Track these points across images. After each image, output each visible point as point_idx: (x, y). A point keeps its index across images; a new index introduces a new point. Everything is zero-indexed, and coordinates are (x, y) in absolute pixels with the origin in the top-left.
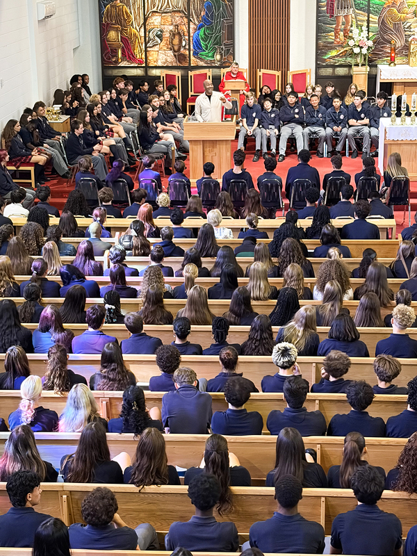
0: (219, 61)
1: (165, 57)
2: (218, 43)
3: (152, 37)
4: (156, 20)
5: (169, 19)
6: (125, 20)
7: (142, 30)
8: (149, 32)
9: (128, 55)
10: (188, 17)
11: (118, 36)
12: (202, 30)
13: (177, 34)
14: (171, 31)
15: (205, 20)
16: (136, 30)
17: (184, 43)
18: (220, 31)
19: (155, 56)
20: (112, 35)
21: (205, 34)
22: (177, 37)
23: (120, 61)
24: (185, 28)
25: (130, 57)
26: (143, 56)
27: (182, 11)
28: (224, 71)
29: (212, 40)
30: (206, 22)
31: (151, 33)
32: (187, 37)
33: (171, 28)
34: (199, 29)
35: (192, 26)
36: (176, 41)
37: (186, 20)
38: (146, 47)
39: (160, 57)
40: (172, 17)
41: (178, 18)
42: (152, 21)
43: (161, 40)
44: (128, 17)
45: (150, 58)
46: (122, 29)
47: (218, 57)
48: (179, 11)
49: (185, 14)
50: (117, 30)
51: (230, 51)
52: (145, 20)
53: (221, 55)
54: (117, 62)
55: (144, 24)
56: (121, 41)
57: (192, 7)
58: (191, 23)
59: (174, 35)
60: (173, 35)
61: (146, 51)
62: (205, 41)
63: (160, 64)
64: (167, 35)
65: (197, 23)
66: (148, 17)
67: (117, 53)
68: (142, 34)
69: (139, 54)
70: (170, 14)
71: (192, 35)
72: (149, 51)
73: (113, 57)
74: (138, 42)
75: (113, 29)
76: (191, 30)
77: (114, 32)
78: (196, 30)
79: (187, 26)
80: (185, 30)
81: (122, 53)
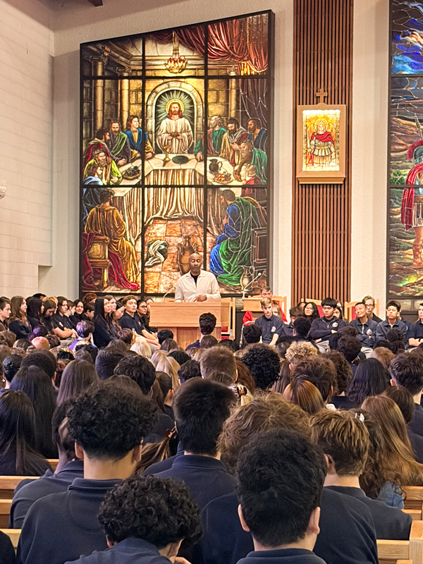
0: (246, 288)
1: (170, 281)
2: (246, 261)
3: (152, 253)
4: (159, 230)
5: (178, 228)
6: (116, 229)
7: (139, 243)
8: (149, 246)
10: (205, 225)
11: (105, 251)
12: (224, 244)
13: (187, 248)
14: (180, 244)
16: (131, 243)
18: (249, 246)
19: (156, 279)
20: (97, 249)
22: (188, 253)
23: (105, 285)
24: (199, 242)
27: (196, 218)
30: (230, 233)
31: (151, 247)
33: (180, 240)
35: (209, 238)
36: (186, 258)
37: (201, 230)
38: (143, 267)
39: (163, 281)
40: (182, 225)
41: (189, 228)
42: (154, 231)
43: (165, 258)
45: (149, 282)
46: (111, 241)
47: (246, 281)
48: (192, 218)
49: (200, 222)
50: (103, 242)
51: (263, 273)
52: (144, 229)
53: (250, 279)
54: (101, 287)
55: (142, 235)
57: (210, 213)
58: (208, 235)
59: (184, 250)
60: (182, 250)
61: (143, 272)
63: (162, 290)
65: (216, 234)
66: (148, 225)
67: (102, 274)
68: (139, 249)
70: (179, 222)
72: (147, 272)
73: (96, 279)
74: (133, 260)
75: (99, 241)
76: (208, 244)
77: (99, 246)
78: (214, 244)
79: (202, 238)
80: (200, 244)
81: (109, 275)
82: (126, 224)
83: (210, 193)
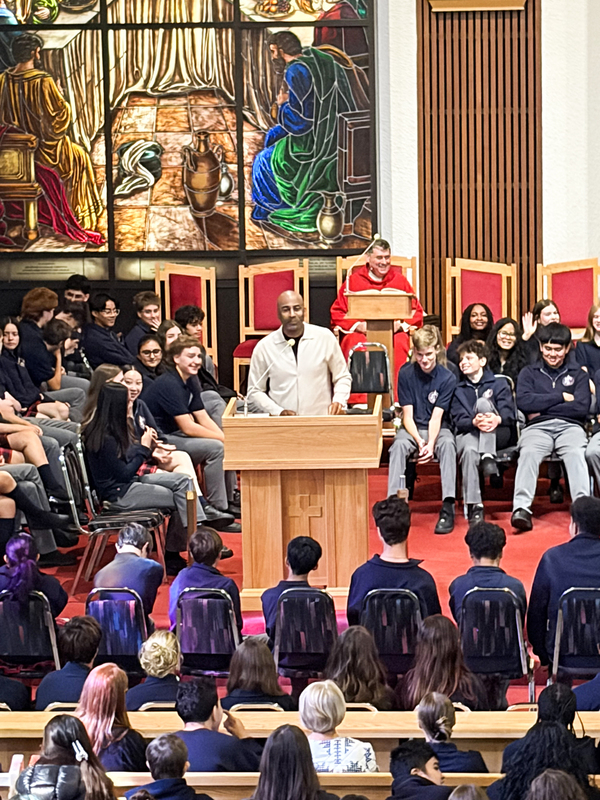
0: (330, 236)
1: (169, 225)
2: (327, 181)
3: (128, 166)
4: (141, 119)
5: (182, 115)
6: (50, 119)
7: (101, 146)
8: (122, 153)
9: (59, 220)
10: (237, 108)
11: (28, 165)
12: (280, 145)
13: (202, 156)
14: (187, 149)
15: (286, 115)
16: (84, 148)
17: (224, 185)
18: (333, 149)
19: (139, 222)
20: (11, 161)
21: (287, 157)
22: (204, 167)
23: (32, 236)
24: (227, 141)
25: (61, 227)
26: (104, 223)
27: (220, 91)
28: (346, 264)
29: (309, 176)
30: (292, 124)
31: (126, 155)
32: (234, 167)
33: (187, 140)
34: (270, 143)
35: (249, 134)
36: (201, 178)
37: (230, 117)
38: (111, 197)
39: (154, 226)
40: (189, 108)
41: (206, 113)
42: (130, 121)
43: (157, 177)
44: (60, 109)
45: (123, 228)
46: (41, 145)
47: (328, 224)
48: (210, 93)
49: (228, 100)
50: (23, 148)
51: (363, 206)
52: (110, 117)
53: (337, 218)
54: (23, 240)
55: (107, 130)
56: (38, 179)
57: (248, 81)
58: (246, 127)
59: (195, 161)
60: (192, 159)
61: (111, 208)
62: (288, 178)
63: (152, 245)
64: (174, 161)
65: (263, 124)
66: (118, 109)
67: (25, 214)
68: (100, 158)
69: (90, 219)
70: (183, 101)
71: (248, 159)
72: (120, 208)
73: (12, 225)
74: (89, 183)
75: (14, 144)
76: (246, 146)
77: (15, 154)
78: (260, 146)
79: (234, 135)
80: (230, 146)
81: (40, 215)
82: (71, 108)
83: (247, 38)
